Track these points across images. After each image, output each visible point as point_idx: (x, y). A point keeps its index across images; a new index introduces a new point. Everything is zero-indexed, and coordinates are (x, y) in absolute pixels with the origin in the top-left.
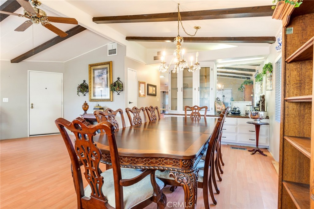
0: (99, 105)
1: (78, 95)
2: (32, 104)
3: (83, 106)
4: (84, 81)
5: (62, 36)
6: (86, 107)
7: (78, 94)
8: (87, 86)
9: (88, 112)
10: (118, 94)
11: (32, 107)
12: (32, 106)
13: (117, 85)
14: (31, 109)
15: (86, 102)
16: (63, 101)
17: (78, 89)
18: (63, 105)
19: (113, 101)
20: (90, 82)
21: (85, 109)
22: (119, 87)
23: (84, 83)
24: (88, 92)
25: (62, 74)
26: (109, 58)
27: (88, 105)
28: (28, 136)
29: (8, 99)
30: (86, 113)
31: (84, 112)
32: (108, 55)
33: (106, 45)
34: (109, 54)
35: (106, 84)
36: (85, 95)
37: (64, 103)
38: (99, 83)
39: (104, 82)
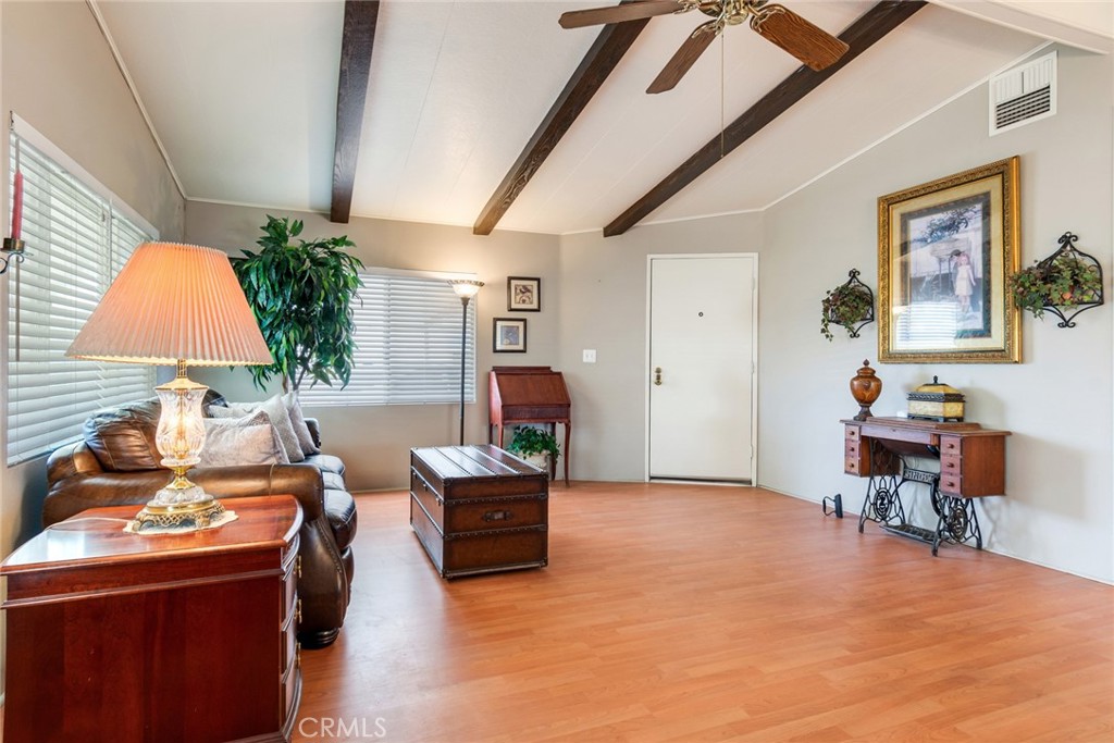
0: (936, 378)
1: (824, 334)
2: (658, 371)
3: (855, 383)
4: (854, 274)
5: (818, 66)
6: (867, 387)
7: (823, 331)
8: (866, 294)
9: (877, 409)
10: (1066, 324)
11: (658, 382)
12: (659, 378)
13: (1067, 274)
14: (654, 386)
15: (866, 363)
16: (755, 360)
17: (826, 310)
18: (755, 376)
19: (1021, 361)
20: (885, 275)
21: (867, 394)
22: (1076, 282)
23: (850, 282)
24: (872, 319)
25: (756, 255)
26: (996, 144)
27: (878, 380)
28: (647, 480)
29: (594, 352)
30: (868, 414)
31: (856, 409)
32: (993, 131)
33: (983, 81)
34: (1000, 125)
35: (980, 275)
36: (855, 335)
37: (758, 368)
38: (937, 277)
39: (968, 267)
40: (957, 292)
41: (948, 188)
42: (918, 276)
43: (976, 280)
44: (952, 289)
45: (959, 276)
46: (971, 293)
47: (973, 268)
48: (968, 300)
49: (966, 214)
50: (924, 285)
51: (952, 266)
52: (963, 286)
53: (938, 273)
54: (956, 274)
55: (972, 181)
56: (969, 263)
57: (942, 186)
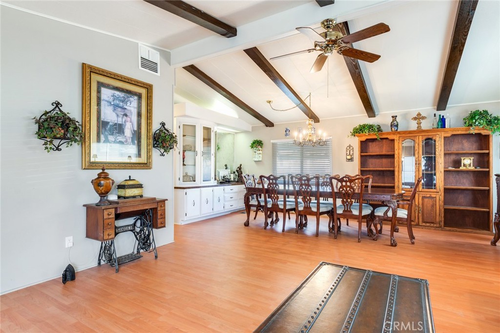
0: (130, 177)
10: (162, 155)
33: (136, 42)
35: (136, 129)
36: (57, 149)
38: (116, 124)
39: (131, 124)
40: (125, 135)
41: (125, 82)
42: (105, 120)
43: (134, 131)
44: (123, 133)
45: (126, 127)
46: (132, 136)
47: (133, 125)
48: (131, 139)
49: (131, 99)
50: (109, 126)
51: (123, 121)
52: (128, 132)
53: (116, 122)
54: (125, 125)
55: (136, 85)
56: (131, 122)
57: (123, 79)
